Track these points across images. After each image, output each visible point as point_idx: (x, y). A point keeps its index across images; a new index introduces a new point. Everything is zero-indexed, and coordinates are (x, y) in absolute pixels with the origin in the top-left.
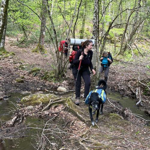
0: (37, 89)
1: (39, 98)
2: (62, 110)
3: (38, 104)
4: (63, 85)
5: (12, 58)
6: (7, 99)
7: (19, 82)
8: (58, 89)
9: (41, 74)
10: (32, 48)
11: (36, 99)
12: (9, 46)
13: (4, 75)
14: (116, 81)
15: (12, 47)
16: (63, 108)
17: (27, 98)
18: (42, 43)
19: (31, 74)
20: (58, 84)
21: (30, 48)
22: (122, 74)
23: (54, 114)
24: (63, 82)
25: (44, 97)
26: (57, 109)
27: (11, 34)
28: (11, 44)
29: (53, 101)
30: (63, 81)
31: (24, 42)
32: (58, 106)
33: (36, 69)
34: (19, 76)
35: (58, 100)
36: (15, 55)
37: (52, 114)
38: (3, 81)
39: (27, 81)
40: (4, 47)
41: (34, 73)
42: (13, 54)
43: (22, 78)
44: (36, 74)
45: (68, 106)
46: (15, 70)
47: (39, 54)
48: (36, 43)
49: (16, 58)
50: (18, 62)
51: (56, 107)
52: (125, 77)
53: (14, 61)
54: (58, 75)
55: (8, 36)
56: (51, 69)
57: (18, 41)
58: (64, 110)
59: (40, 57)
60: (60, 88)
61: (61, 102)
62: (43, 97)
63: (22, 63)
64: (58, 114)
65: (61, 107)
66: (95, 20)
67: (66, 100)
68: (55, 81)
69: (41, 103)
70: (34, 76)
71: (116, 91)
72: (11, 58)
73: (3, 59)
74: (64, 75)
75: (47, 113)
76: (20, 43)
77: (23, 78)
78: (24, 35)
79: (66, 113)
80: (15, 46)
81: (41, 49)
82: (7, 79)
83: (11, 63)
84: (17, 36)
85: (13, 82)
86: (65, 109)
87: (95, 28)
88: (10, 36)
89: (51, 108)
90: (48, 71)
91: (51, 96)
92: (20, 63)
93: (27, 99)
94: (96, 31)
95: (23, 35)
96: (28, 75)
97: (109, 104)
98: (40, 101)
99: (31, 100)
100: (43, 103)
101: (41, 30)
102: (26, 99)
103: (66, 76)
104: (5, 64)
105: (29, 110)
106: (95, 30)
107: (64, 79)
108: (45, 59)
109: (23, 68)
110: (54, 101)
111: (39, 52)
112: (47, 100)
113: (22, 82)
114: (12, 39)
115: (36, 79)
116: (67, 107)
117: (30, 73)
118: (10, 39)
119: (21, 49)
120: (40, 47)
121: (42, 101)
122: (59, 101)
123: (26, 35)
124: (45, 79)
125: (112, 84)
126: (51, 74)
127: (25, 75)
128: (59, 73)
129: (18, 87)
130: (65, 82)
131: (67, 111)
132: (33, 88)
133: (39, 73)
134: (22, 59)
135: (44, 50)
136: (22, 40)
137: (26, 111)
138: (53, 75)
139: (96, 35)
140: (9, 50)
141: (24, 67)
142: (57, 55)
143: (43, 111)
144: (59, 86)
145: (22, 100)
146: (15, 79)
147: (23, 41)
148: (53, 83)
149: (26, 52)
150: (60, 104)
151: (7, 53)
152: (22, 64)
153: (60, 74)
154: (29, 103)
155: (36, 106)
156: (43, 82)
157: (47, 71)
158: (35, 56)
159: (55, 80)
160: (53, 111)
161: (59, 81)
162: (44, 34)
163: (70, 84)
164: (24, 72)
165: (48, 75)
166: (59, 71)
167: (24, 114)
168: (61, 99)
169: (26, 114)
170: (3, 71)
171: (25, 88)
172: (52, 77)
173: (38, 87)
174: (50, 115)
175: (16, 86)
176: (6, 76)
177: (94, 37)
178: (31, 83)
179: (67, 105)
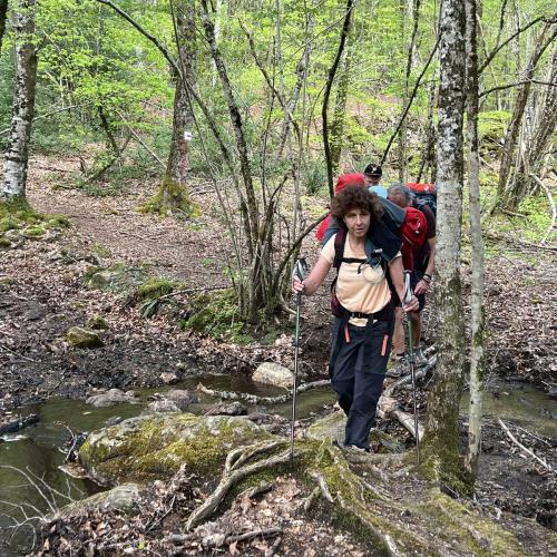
0: (163, 376)
1: (172, 438)
2: (295, 515)
3: (164, 472)
4: (279, 357)
5: (57, 238)
6: (19, 437)
7: (82, 346)
8: (256, 376)
9: (180, 305)
10: (141, 196)
11: (156, 445)
12: (47, 191)
13: (18, 315)
14: (513, 331)
15: (59, 197)
16: (299, 502)
17: (112, 436)
18: (178, 174)
19: (133, 306)
20: (256, 353)
21: (131, 197)
22: (531, 295)
23: (256, 543)
24: (278, 342)
25: (197, 433)
26: (266, 511)
27: (58, 144)
28: (58, 183)
29: (242, 457)
30: (279, 336)
31: (109, 173)
32: (270, 490)
33: (154, 285)
34: (81, 319)
35: (268, 452)
36: (67, 226)
37: (246, 540)
38: (11, 341)
39: (117, 341)
40: (23, 194)
41: (149, 303)
42: (61, 222)
43: (96, 327)
44: (155, 306)
45: (329, 496)
46: (67, 288)
47: (168, 221)
48: (154, 176)
49: (74, 240)
50: (81, 255)
51: (259, 496)
52: (550, 313)
53: (64, 253)
54: (255, 309)
55: (46, 154)
56: (218, 281)
57: (82, 169)
58: (309, 514)
59: (172, 234)
60: (266, 372)
61: (284, 464)
62: (188, 433)
63: (99, 259)
64: (276, 543)
65: (291, 494)
66: (453, 32)
67: (313, 455)
68: (240, 338)
69: (183, 468)
70: (149, 316)
71: (527, 381)
72: (50, 241)
73: (20, 246)
74: (278, 311)
75: (218, 538)
76: (94, 179)
77: (99, 325)
78: (108, 147)
79: (319, 532)
80: (73, 192)
81: (178, 200)
82: (31, 332)
83: (53, 260)
84: (81, 154)
85: (54, 348)
86: (313, 506)
87: (454, 72)
88: (54, 153)
89: (234, 505)
90: (210, 293)
91: (233, 425)
92: (87, 260)
93: (112, 443)
94: (456, 90)
95: (104, 146)
96: (122, 311)
97: (516, 455)
98: (176, 458)
99: (132, 449)
100: (191, 468)
101: (175, 123)
102: (105, 442)
103: (288, 313)
104: (26, 266)
105: (117, 513)
106: (451, 85)
107: (279, 328)
108: (192, 238)
109: (100, 282)
110: (247, 461)
111: (169, 212)
112: (212, 452)
113: (95, 343)
114: (61, 165)
115: (154, 330)
116: (320, 496)
117: (131, 302)
118: (55, 166)
119: (97, 204)
120: (170, 192)
121: (186, 457)
122: (275, 459)
123: (114, 146)
124: (198, 326)
125: (495, 345)
126: (221, 307)
127: (108, 310)
128: (259, 301)
129: (75, 368)
130: (284, 340)
131: (321, 519)
132: (144, 371)
133: (169, 303)
134: (97, 244)
135: (189, 203)
136: (100, 166)
137: (102, 526)
138: (231, 310)
139: (456, 111)
140: (49, 208)
141: (106, 275)
142: (246, 223)
143: (195, 524)
144: (260, 359)
145: (86, 447)
146: (65, 332)
147: (102, 172)
148: (233, 346)
149: (115, 214)
150: (281, 475)
151: (36, 217)
152: (96, 263)
153: (263, 306)
154: (120, 463)
155: (157, 482)
156: (187, 341)
157: (202, 293)
158: (153, 228)
159: (241, 333)
160: (249, 524)
161: (257, 338)
162: (186, 138)
163: (308, 350)
164: (106, 297)
165: (207, 312)
166: (259, 294)
167: (92, 545)
168: (282, 447)
169: (98, 542)
170: (15, 294)
171: (108, 374)
172: (227, 321)
173: (164, 368)
174: (233, 547)
175: (64, 365)
176: (25, 317)
177: (446, 121)
178: (134, 348)
179: (322, 483)
